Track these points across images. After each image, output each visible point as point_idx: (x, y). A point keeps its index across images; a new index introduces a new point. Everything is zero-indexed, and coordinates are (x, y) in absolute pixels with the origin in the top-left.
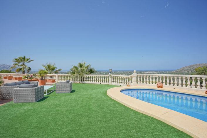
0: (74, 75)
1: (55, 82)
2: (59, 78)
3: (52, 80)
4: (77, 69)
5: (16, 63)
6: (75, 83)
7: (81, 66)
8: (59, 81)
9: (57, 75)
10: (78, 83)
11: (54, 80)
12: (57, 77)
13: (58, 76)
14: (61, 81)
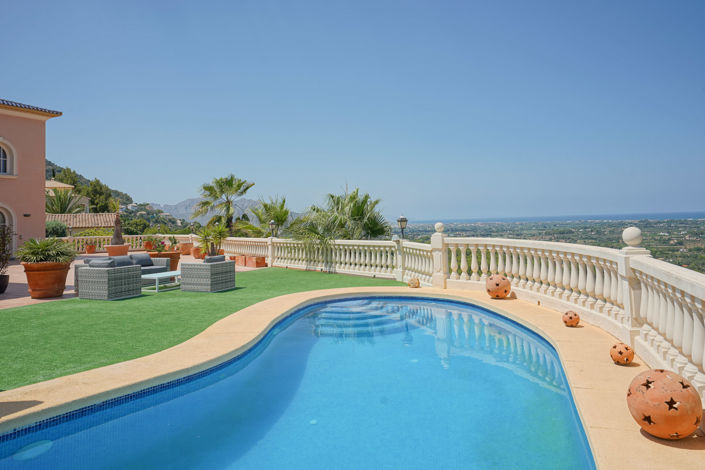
1: (266, 265)
3: (254, 260)
9: (269, 239)
11: (264, 259)
12: (270, 248)
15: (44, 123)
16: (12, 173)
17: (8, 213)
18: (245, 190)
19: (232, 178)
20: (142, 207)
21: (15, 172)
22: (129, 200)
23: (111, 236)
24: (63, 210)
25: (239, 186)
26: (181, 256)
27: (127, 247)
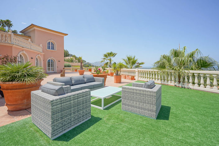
0: (164, 70)
1: (135, 79)
2: (140, 75)
3: (130, 77)
4: (169, 60)
5: (105, 58)
6: (166, 85)
7: (176, 54)
8: (139, 79)
9: (136, 70)
10: (171, 86)
11: (134, 77)
12: (137, 73)
13: (138, 71)
14: (142, 79)
15: (63, 37)
16: (55, 50)
17: (54, 60)
18: (115, 55)
19: (111, 52)
20: (88, 63)
21: (56, 49)
22: (86, 62)
23: (80, 68)
24: (72, 62)
25: (113, 54)
26: (108, 76)
27: (85, 70)
